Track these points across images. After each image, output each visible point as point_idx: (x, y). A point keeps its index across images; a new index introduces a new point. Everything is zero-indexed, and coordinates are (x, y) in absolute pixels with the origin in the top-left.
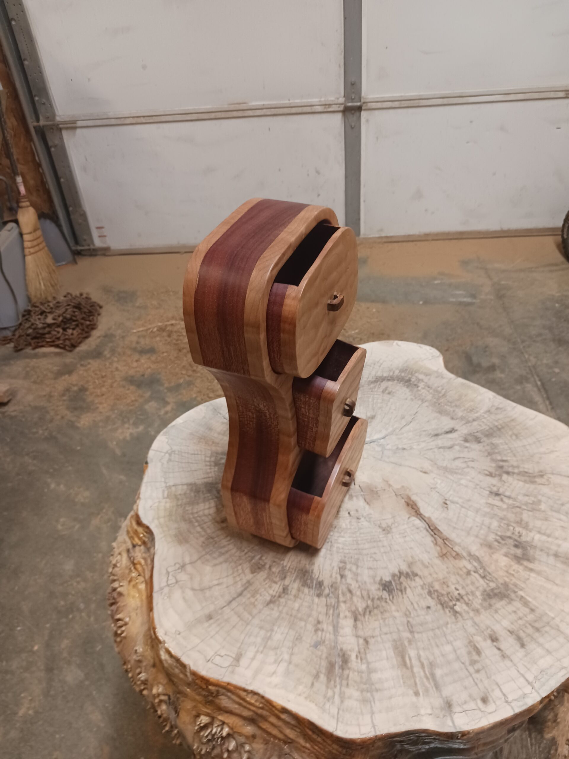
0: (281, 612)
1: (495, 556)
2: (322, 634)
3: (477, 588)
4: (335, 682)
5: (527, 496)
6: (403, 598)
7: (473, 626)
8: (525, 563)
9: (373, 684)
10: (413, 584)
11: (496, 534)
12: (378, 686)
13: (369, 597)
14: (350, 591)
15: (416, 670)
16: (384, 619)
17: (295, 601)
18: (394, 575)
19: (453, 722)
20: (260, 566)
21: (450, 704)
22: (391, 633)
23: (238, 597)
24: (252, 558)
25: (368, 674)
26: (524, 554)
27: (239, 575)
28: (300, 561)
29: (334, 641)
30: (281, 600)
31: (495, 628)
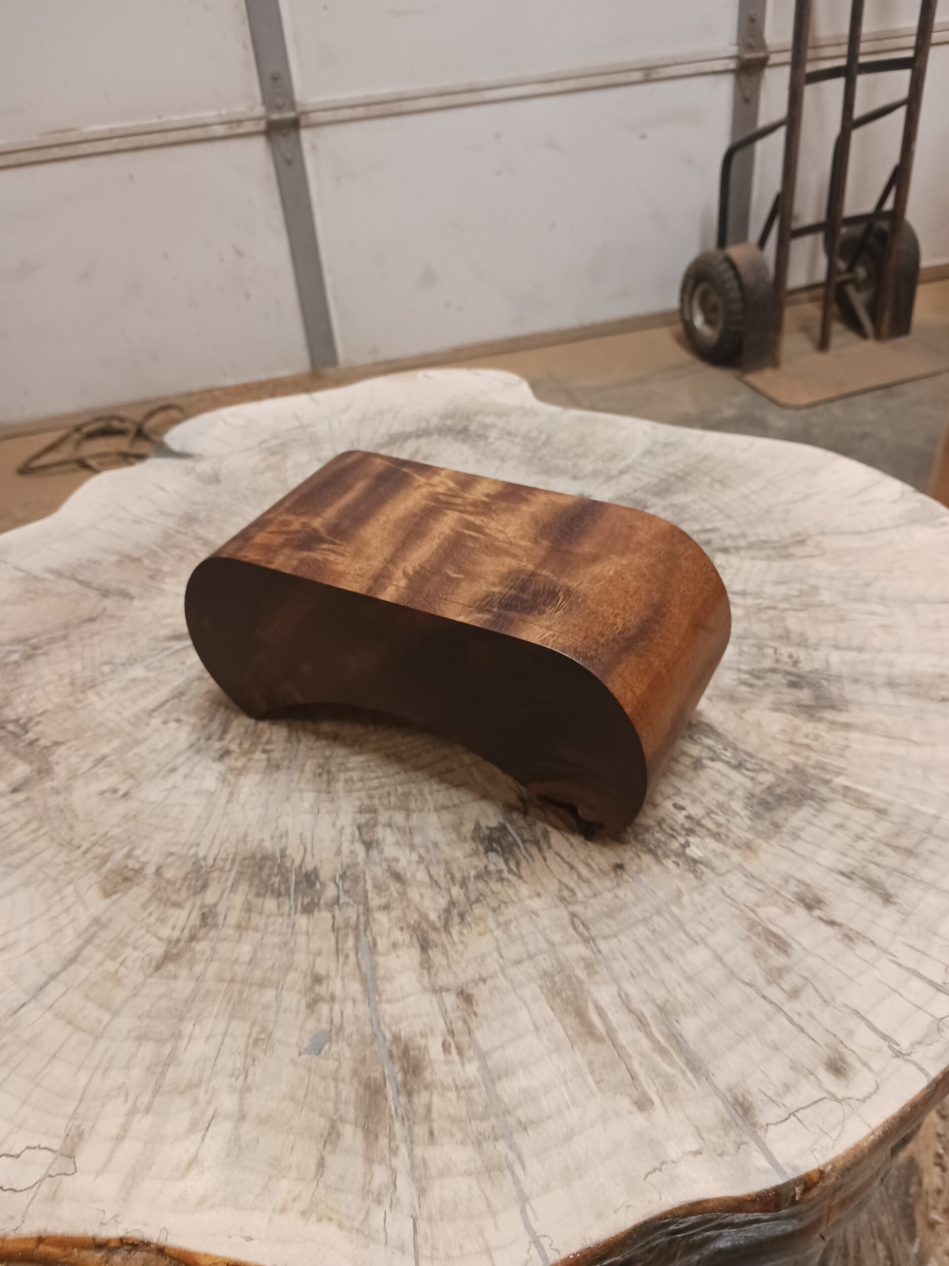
0: (199, 979)
1: (751, 715)
2: (331, 1009)
3: (731, 793)
4: (391, 1137)
5: (783, 583)
6: (544, 858)
7: (747, 884)
8: (828, 715)
9: (507, 1112)
11: (739, 670)
12: (522, 1114)
13: (453, 879)
14: (398, 877)
15: (623, 1037)
16: (505, 926)
17: (239, 941)
18: (508, 811)
19: (769, 1156)
20: (131, 873)
21: (746, 1105)
22: (531, 957)
23: (65, 968)
24: (105, 859)
25: (486, 1086)
26: (817, 698)
27: (67, 910)
28: (245, 835)
29: (371, 1020)
30: (199, 947)
31: (804, 876)
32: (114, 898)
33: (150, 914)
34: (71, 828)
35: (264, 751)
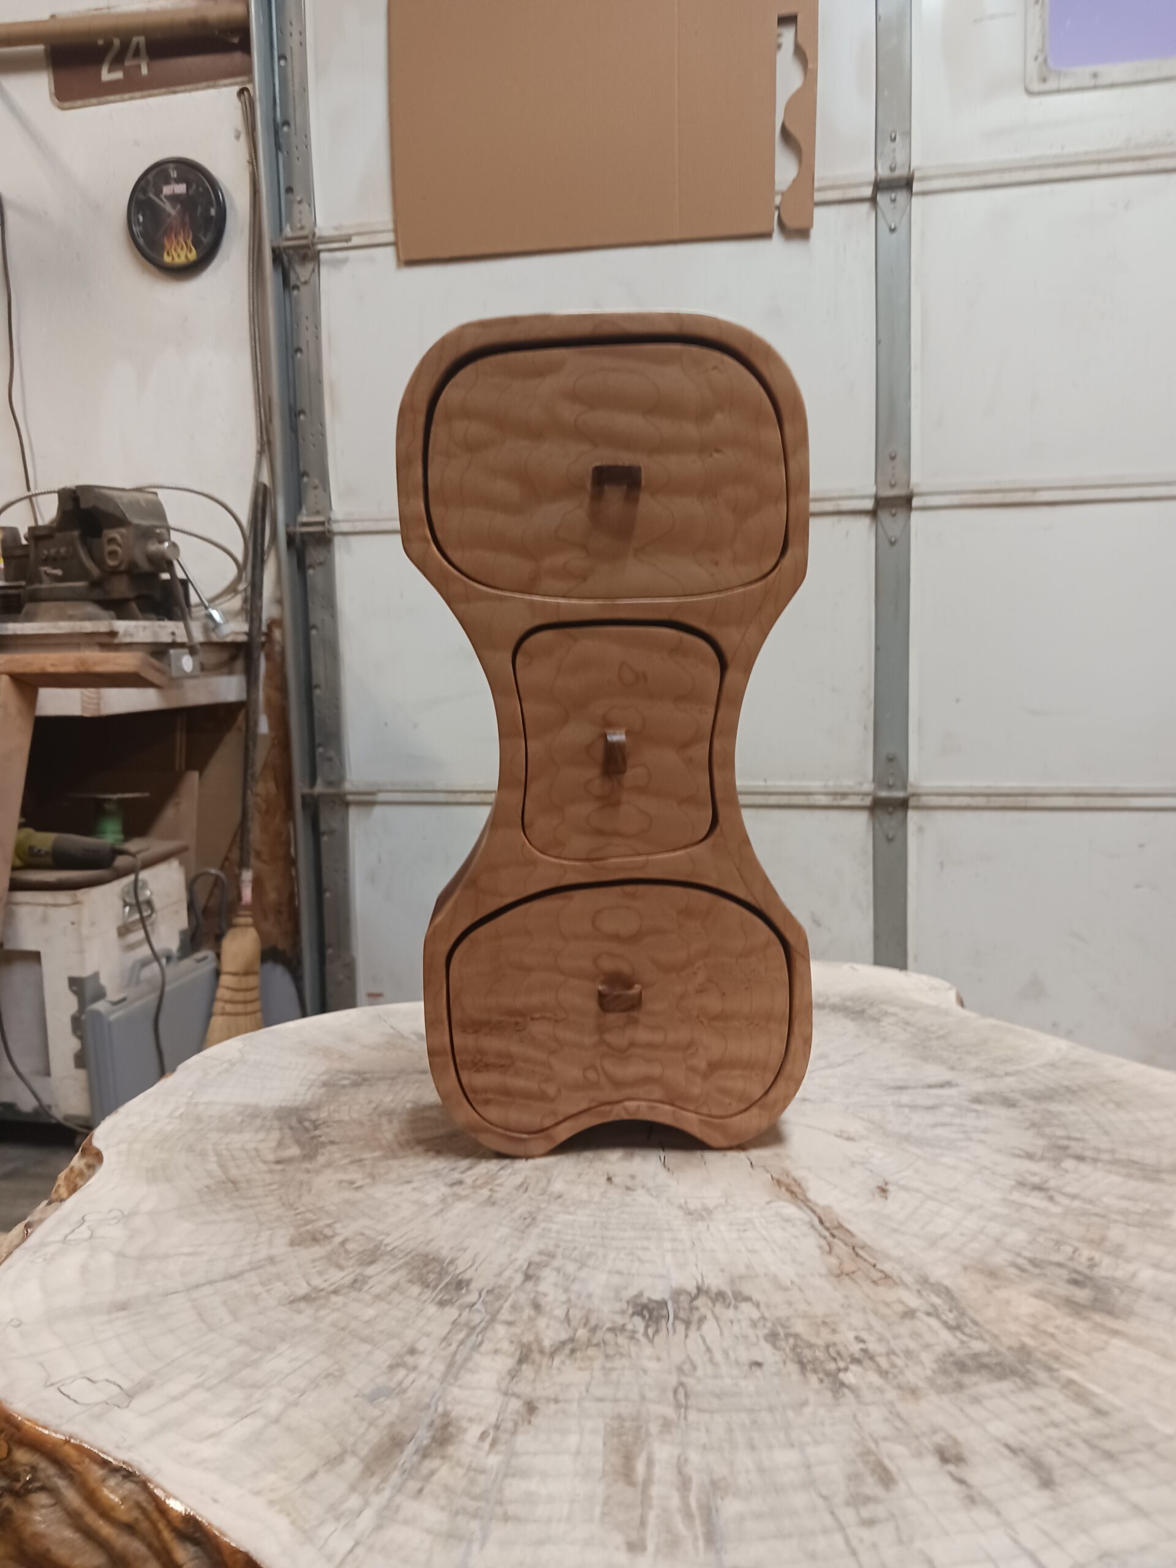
0: (318, 1320)
1: (1002, 1294)
2: (407, 1375)
3: (927, 1346)
4: (384, 1480)
6: (686, 1336)
7: (886, 1420)
8: (1098, 1318)
9: (500, 1503)
10: (730, 1313)
11: (1019, 1255)
12: (511, 1509)
13: (585, 1325)
14: (537, 1307)
15: (655, 1490)
16: (607, 1371)
17: (370, 1305)
18: (677, 1293)
20: (322, 1237)
22: (615, 1400)
23: (224, 1279)
24: (311, 1222)
25: (497, 1476)
26: (1096, 1300)
27: (255, 1245)
28: (431, 1240)
29: (434, 1395)
30: (334, 1298)
31: (960, 1435)
32: (296, 1248)
33: (314, 1267)
34: (300, 1196)
35: (491, 1190)
